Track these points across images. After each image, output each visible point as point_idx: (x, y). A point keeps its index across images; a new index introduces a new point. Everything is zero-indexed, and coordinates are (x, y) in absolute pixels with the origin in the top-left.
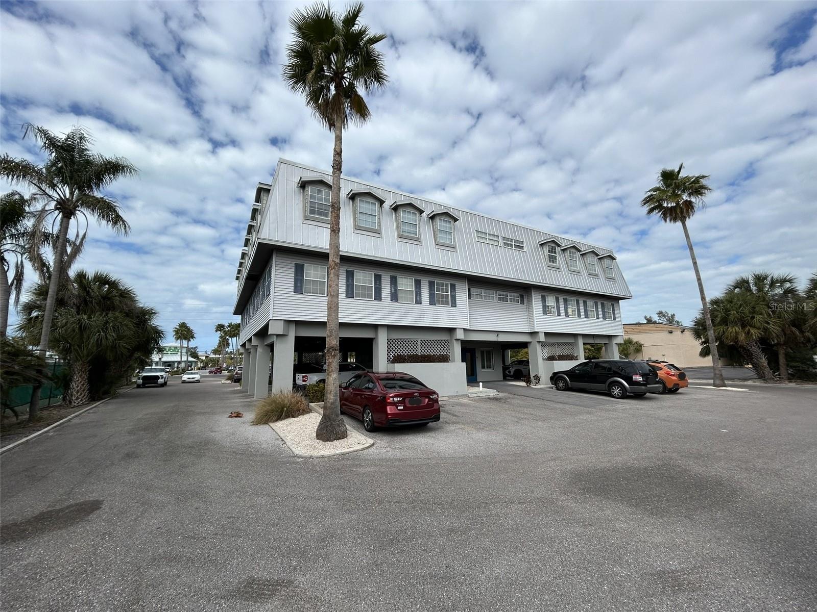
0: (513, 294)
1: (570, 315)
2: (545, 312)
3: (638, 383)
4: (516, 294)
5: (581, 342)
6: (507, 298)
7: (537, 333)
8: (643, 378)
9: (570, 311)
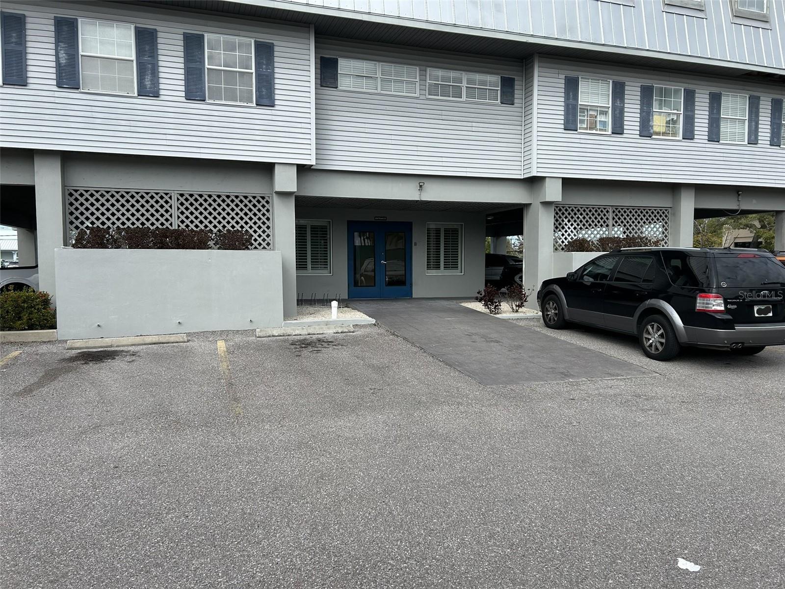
0: (478, 77)
1: (658, 134)
2: (570, 125)
3: (708, 319)
4: (489, 78)
5: (687, 206)
6: (460, 88)
7: (541, 179)
8: (726, 303)
9: (658, 122)
